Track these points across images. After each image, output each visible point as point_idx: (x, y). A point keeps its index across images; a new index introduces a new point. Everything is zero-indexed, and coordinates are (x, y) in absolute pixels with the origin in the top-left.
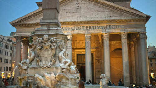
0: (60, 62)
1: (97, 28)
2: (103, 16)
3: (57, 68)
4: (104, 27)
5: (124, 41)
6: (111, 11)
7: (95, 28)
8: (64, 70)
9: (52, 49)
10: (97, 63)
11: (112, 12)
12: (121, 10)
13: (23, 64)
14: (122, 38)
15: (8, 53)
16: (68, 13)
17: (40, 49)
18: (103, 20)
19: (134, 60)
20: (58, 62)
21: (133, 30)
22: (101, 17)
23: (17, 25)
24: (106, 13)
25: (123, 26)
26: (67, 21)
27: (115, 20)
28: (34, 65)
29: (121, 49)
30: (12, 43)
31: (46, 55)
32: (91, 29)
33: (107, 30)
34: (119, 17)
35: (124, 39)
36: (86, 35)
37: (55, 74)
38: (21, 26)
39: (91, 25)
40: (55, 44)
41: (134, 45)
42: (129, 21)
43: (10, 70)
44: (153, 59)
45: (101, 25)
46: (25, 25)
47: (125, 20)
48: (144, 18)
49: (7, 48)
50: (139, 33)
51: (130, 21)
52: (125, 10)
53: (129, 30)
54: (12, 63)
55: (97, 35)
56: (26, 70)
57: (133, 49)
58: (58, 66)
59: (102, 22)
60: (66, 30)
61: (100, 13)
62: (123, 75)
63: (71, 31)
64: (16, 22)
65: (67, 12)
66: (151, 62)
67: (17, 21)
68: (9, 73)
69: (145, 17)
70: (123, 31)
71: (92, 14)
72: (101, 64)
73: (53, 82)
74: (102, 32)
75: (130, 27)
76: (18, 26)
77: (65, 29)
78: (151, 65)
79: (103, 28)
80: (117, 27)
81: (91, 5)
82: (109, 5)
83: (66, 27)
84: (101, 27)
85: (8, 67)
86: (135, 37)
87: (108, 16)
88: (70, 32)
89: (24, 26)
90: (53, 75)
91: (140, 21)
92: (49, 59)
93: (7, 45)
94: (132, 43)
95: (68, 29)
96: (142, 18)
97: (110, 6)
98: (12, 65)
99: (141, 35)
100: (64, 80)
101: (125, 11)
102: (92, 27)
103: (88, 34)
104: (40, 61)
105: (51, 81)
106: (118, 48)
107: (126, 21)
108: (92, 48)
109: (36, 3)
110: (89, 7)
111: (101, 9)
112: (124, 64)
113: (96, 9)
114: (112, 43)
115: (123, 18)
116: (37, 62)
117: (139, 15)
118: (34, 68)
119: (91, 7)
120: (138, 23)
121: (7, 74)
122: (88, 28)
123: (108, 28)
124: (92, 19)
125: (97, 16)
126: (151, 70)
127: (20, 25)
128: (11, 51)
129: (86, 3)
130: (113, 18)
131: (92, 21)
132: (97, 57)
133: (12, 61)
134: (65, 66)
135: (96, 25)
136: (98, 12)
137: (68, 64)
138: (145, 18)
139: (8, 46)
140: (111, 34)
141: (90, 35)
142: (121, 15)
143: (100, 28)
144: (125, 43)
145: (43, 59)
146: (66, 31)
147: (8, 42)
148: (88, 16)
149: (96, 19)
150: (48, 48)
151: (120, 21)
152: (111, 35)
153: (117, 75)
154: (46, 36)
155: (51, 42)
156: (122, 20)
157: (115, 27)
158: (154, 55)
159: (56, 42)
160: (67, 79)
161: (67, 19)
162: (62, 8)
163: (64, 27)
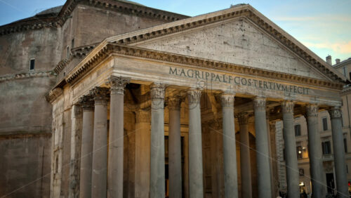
1: (276, 88)
2: (284, 66)
4: (286, 87)
6: (296, 59)
7: (273, 87)
11: (296, 62)
14: (312, 114)
16: (227, 46)
23: (121, 48)
24: (289, 60)
25: (313, 92)
32: (267, 88)
33: (291, 95)
34: (307, 73)
36: (259, 100)
38: (130, 52)
39: (266, 80)
42: (323, 84)
45: (282, 83)
50: (331, 108)
51: (325, 84)
53: (321, 101)
59: (286, 78)
60: (224, 81)
61: (279, 58)
63: (235, 87)
64: (121, 40)
65: (225, 43)
70: (314, 102)
71: (268, 58)
74: (284, 98)
75: (322, 94)
77: (222, 79)
79: (285, 89)
80: (306, 92)
81: (264, 38)
83: (224, 76)
84: (283, 86)
87: (292, 67)
88: (232, 87)
95: (228, 81)
102: (268, 85)
107: (320, 83)
110: (262, 41)
111: (280, 50)
113: (273, 49)
117: (336, 76)
119: (265, 43)
120: (333, 90)
122: (263, 86)
123: (293, 91)
125: (276, 64)
129: (256, 31)
130: (299, 73)
135: (275, 81)
136: (277, 57)
141: (265, 101)
142: (309, 71)
143: (281, 89)
146: (224, 83)
148: (261, 61)
151: (312, 83)
156: (315, 80)
157: (303, 92)
161: (226, 59)
162: (214, 32)
163: (220, 74)
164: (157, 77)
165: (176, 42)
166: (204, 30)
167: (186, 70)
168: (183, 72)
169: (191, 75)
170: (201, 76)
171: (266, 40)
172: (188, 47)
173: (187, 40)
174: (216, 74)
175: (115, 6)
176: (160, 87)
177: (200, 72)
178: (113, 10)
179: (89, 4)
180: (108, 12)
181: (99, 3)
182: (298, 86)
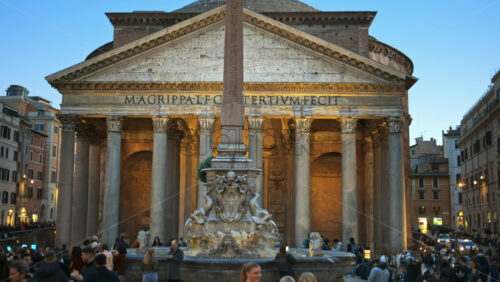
0: (253, 214)
1: (280, 102)
2: (297, 71)
3: (249, 223)
4: (298, 99)
5: (349, 138)
6: (317, 58)
7: (274, 101)
8: (260, 226)
9: (241, 194)
10: (273, 190)
11: (319, 62)
12: (345, 59)
13: (198, 215)
14: (344, 131)
15: (7, 150)
16: (204, 60)
17: (222, 193)
18: (297, 83)
19: (372, 184)
20: (248, 214)
21: (370, 110)
22: (292, 74)
23: (65, 85)
24: (306, 62)
25: (347, 101)
26: (202, 80)
27: (327, 84)
28: (212, 217)
29: (338, 155)
30: (18, 119)
31: (231, 203)
32: (265, 103)
33: (305, 110)
34: (339, 76)
35: (348, 133)
36: (250, 120)
37: (248, 233)
38: (76, 87)
39: (264, 94)
40: (244, 186)
41: (373, 147)
42: (362, 87)
43: (14, 202)
44: (429, 177)
45: (291, 95)
46: (89, 85)
47: (353, 84)
48: (401, 83)
49: (5, 137)
50: (385, 119)
51: (366, 88)
52: (353, 59)
53: (363, 112)
54: (18, 180)
55: (280, 120)
56: (202, 225)
57: (370, 155)
58: (250, 219)
59: (294, 88)
60: (198, 103)
61: (288, 62)
62: (341, 224)
63: (213, 108)
64: (63, 77)
65: (202, 56)
66: (421, 185)
67: (65, 74)
68: (11, 211)
69: (402, 80)
70: (347, 114)
71: (269, 65)
72: (285, 192)
73: (245, 243)
74: (291, 114)
75: (364, 102)
76: (68, 87)
77: (195, 101)
78: (421, 195)
79: (295, 102)
80: (333, 102)
81: (266, 40)
82: (314, 43)
83: (198, 97)
84: (291, 99)
85: (7, 193)
86: (378, 127)
87: (310, 71)
88: (209, 108)
89: (84, 87)
90: (244, 233)
91: (390, 89)
92: (236, 208)
93: (6, 128)
94: (369, 140)
95: (203, 102)
96: (396, 82)
97: (314, 46)
98: (18, 186)
99: (391, 124)
100: (261, 241)
101: (353, 62)
102: (267, 100)
103: (256, 117)
104: (222, 211)
105: (242, 242)
106: (331, 150)
107: (356, 87)
108: (265, 149)
109: (107, 14)
110: (261, 44)
111: (291, 52)
112: (345, 198)
114: (316, 138)
115: (348, 79)
116: (217, 212)
117: (388, 74)
118: (214, 222)
119: (267, 46)
120: (385, 95)
121: (5, 214)
122: (258, 102)
123: (309, 103)
124: (268, 79)
125: (282, 70)
126: (420, 208)
127: (73, 85)
128: (16, 145)
129: (253, 33)
130: (323, 79)
131: (268, 84)
132: (273, 174)
133: (19, 175)
134: (261, 221)
135: (278, 94)
136: (285, 61)
137: (266, 217)
138: (403, 83)
139: (9, 130)
140: (315, 118)
141: (261, 120)
142: (343, 72)
143: (288, 102)
144: (351, 143)
145: (227, 208)
146: (198, 106)
147: (8, 119)
148: (258, 70)
149: (278, 79)
150: (234, 191)
151: (340, 87)
152: (315, 120)
153: (326, 222)
154: (231, 174)
155: (238, 182)
156: (344, 84)
157: (327, 102)
158: (430, 167)
159: (246, 183)
160: (265, 239)
161: (203, 75)
162: (188, 45)
163: (192, 95)
164: (109, 109)
165: (134, 67)
166: (173, 45)
167: (145, 97)
168: (142, 99)
169: (151, 101)
170: (166, 101)
171: (267, 42)
172: (150, 70)
173: (149, 61)
174: (186, 95)
175: (154, 20)
176: (113, 120)
177: (165, 97)
178: (153, 25)
179: (125, 24)
180: (148, 28)
181: (135, 20)
182: (318, 95)
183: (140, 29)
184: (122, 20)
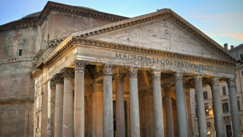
1: (190, 66)
2: (195, 51)
4: (197, 66)
6: (203, 46)
7: (187, 65)
12: (214, 48)
16: (155, 38)
21: (224, 75)
24: (198, 47)
25: (215, 69)
27: (211, 59)
32: (184, 66)
33: (200, 71)
34: (211, 56)
36: (178, 75)
38: (88, 43)
39: (183, 61)
45: (194, 63)
51: (223, 63)
53: (221, 75)
59: (197, 59)
63: (161, 66)
64: (82, 35)
65: (154, 36)
69: (237, 61)
70: (216, 75)
71: (184, 46)
74: (195, 73)
75: (221, 70)
77: (152, 61)
80: (210, 69)
81: (181, 32)
83: (154, 58)
84: (194, 65)
87: (200, 52)
88: (159, 66)
89: (93, 44)
95: (156, 62)
102: (184, 64)
107: (219, 62)
110: (179, 34)
111: (192, 40)
113: (187, 40)
115: (214, 57)
120: (229, 67)
122: (180, 65)
123: (201, 68)
125: (189, 50)
129: (175, 27)
130: (205, 56)
135: (189, 62)
136: (190, 45)
142: (213, 54)
143: (193, 67)
146: (154, 64)
148: (179, 48)
151: (214, 62)
157: (208, 69)
162: (146, 28)
163: (151, 57)
164: (106, 60)
165: (119, 36)
166: (139, 27)
168: (125, 56)
169: (130, 58)
170: (137, 59)
171: (182, 34)
172: (128, 39)
173: (127, 34)
174: (148, 57)
175: (77, 12)
176: (109, 67)
177: (137, 56)
178: (76, 14)
179: (60, 11)
180: (72, 16)
181: (66, 9)
182: (205, 65)
183: (67, 15)
184: (59, 8)
